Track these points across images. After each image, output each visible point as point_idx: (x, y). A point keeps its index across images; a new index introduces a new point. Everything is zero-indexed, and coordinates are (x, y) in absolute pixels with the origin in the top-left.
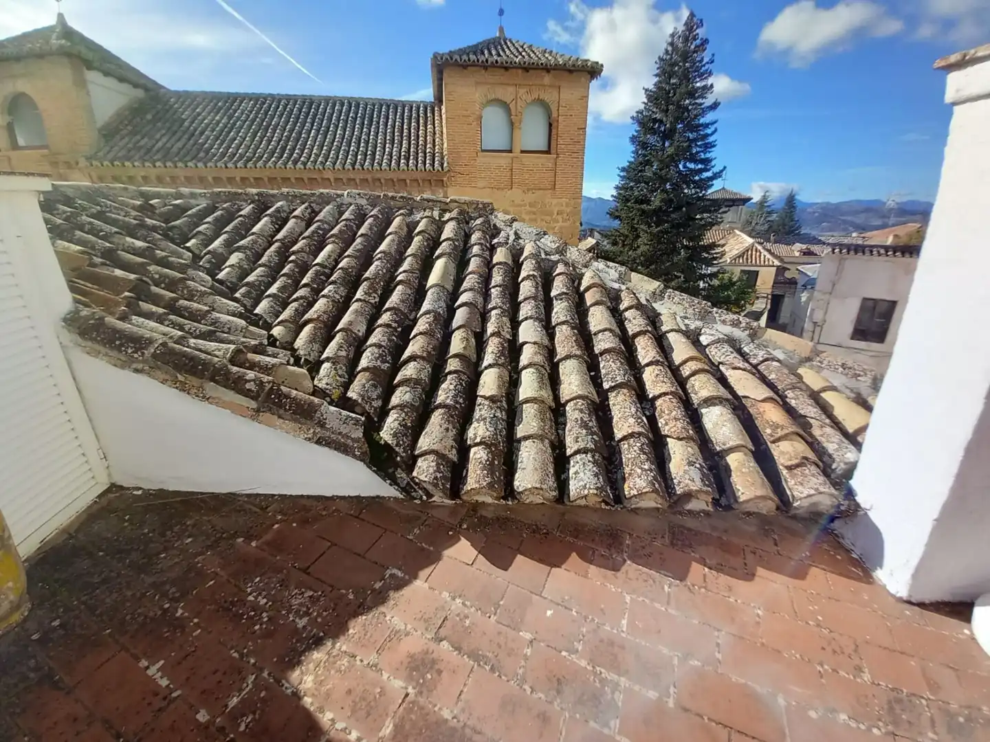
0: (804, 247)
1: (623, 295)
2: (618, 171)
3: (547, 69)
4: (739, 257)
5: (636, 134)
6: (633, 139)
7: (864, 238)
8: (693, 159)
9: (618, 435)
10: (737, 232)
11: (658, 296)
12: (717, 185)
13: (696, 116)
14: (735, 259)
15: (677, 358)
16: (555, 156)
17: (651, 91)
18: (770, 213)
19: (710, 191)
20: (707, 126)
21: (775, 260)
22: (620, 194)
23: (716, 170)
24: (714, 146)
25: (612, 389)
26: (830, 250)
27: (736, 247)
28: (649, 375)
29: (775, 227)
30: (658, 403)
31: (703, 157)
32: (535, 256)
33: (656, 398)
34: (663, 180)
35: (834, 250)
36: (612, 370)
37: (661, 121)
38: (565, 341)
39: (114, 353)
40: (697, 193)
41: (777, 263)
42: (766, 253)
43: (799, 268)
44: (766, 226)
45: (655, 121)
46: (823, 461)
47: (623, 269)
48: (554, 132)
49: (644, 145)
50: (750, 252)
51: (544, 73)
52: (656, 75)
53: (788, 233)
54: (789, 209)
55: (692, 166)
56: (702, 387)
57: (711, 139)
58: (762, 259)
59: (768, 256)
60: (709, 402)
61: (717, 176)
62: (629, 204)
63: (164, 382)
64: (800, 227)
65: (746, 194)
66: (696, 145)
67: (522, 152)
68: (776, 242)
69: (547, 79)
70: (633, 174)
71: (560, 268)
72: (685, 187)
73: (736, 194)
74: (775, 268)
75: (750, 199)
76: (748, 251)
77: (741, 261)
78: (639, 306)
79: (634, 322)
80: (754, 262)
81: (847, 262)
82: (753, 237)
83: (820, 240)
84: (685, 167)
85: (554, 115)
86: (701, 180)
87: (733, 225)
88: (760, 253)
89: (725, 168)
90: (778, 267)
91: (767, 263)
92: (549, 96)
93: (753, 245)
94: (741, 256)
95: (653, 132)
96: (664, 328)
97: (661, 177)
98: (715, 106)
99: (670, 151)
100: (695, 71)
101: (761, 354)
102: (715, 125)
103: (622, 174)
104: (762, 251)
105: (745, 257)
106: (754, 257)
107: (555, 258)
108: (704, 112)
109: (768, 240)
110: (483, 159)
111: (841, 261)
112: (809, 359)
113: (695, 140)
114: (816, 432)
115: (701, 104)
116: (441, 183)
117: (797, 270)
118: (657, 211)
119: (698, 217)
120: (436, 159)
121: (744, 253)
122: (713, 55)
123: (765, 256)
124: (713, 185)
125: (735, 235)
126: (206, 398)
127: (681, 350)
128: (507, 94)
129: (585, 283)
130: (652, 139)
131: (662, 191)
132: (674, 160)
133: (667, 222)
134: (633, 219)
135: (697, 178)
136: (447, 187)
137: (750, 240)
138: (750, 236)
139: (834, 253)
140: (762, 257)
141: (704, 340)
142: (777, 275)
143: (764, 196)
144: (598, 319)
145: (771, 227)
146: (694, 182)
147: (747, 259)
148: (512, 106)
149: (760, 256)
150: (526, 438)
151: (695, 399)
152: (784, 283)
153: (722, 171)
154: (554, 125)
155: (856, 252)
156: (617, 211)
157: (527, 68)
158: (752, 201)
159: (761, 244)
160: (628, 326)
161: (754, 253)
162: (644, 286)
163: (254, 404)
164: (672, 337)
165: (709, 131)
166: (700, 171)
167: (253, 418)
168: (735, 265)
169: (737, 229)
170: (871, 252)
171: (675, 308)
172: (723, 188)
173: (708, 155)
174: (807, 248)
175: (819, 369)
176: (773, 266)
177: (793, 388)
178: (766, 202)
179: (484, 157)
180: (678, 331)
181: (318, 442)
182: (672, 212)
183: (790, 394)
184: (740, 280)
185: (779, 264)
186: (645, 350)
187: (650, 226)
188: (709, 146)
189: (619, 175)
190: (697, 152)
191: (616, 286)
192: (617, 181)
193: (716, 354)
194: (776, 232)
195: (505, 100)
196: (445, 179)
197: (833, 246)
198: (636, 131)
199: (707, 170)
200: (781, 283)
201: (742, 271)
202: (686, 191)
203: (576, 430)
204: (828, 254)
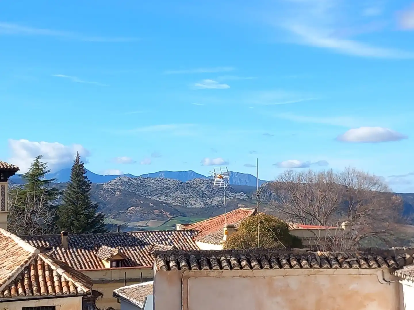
0: (115, 251)
4: (15, 282)
7: (191, 231)
14: (9, 288)
18: (50, 194)
21: (77, 284)
27: (7, 264)
29: (63, 219)
35: (167, 263)
41: (81, 288)
42: (60, 271)
43: (116, 291)
44: (49, 218)
50: (32, 272)
54: (79, 187)
58: (56, 284)
59: (65, 276)
64: (101, 217)
68: (71, 245)
74: (81, 298)
75: (13, 171)
76: (28, 268)
77: (20, 291)
80: (43, 290)
81: (191, 282)
82: (31, 240)
83: (135, 239)
88: (51, 271)
90: (84, 296)
91: (65, 289)
93: (35, 259)
94: (18, 279)
104: (53, 267)
105: (26, 281)
106: (41, 279)
109: (58, 243)
111: (183, 280)
117: (115, 294)
121: (22, 274)
123: (60, 277)
125: (1, 238)
137: (28, 248)
138: (25, 237)
139: (169, 268)
140: (56, 279)
142: (84, 308)
143: (36, 164)
145: (57, 218)
147: (30, 286)
149: (52, 278)
155: (200, 266)
158: (18, 172)
159: (44, 250)
161: (40, 272)
168: (10, 300)
170: (220, 263)
174: (119, 254)
176: (77, 295)
178: (41, 174)
185: (86, 290)
194: (69, 227)
197: (165, 256)
204: (160, 271)
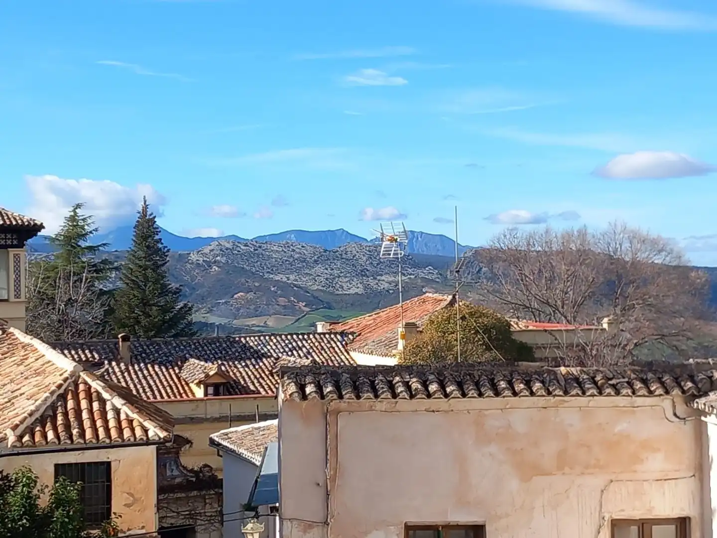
0: (212, 368)
4: (42, 421)
10: (18, 334)
14: (31, 431)
18: (98, 269)
21: (148, 424)
26: (292, 388)
27: (27, 389)
29: (122, 313)
35: (302, 388)
41: (155, 431)
42: (118, 402)
43: (215, 436)
44: (98, 311)
50: (70, 404)
53: (161, 329)
54: (148, 257)
58: (112, 423)
59: (126, 410)
64: (187, 310)
68: (136, 358)
74: (154, 447)
75: (33, 229)
76: (63, 397)
77: (51, 435)
80: (89, 434)
81: (343, 421)
82: (67, 350)
83: (246, 348)
88: (103, 402)
90: (160, 444)
91: (127, 433)
93: (74, 381)
94: (47, 416)
104: (106, 395)
105: (60, 419)
106: (85, 416)
109: (114, 355)
111: (328, 418)
117: (212, 442)
121: (53, 407)
123: (117, 412)
125: (14, 345)
137: (63, 362)
138: (58, 345)
139: (304, 397)
140: (110, 415)
142: (161, 465)
143: (73, 219)
145: (110, 311)
147: (68, 427)
149: (103, 413)
152: (186, 486)
155: (358, 393)
158: (43, 233)
159: (90, 366)
161: (84, 404)
168: (34, 451)
169: (14, 321)
170: (392, 387)
174: (219, 373)
176: (148, 443)
178: (83, 236)
184: (59, 501)
185: (163, 434)
194: (131, 327)
197: (298, 375)
200: (180, 488)
201: (60, 469)
204: (289, 401)
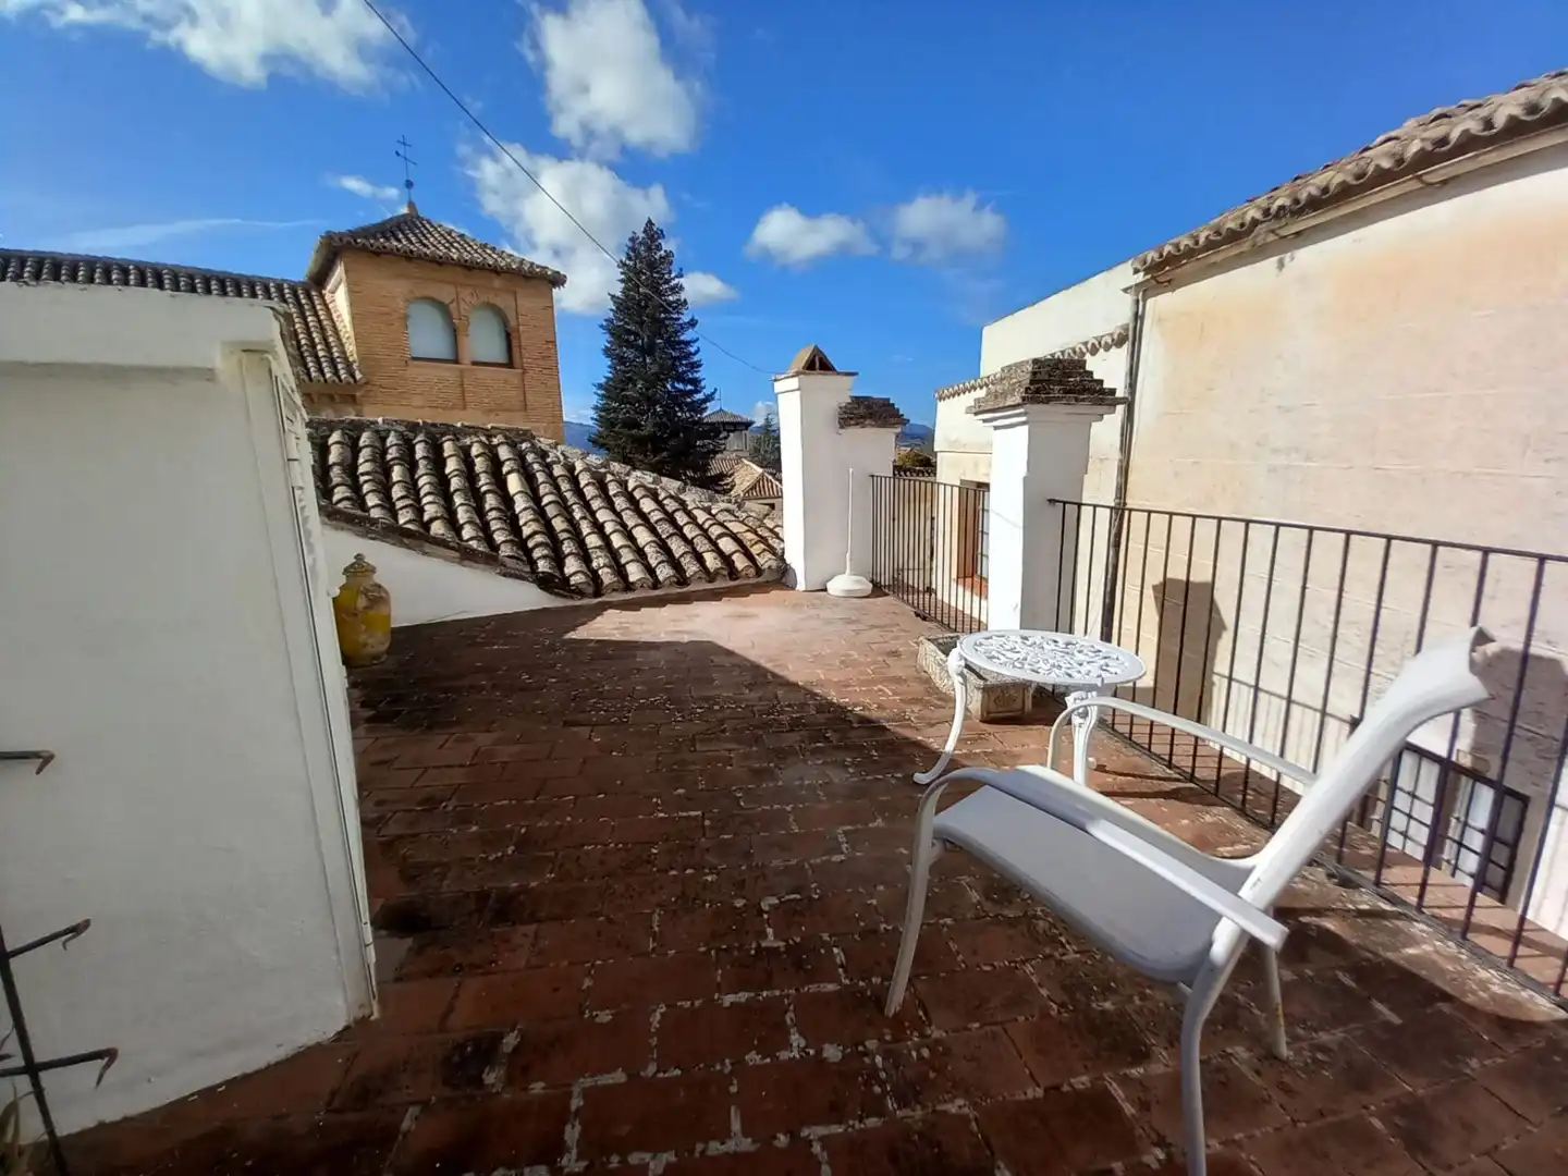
1: (659, 491)
2: (595, 389)
3: (496, 271)
4: (752, 489)
5: (609, 345)
6: (607, 352)
8: (681, 378)
9: (677, 556)
10: (746, 462)
11: (683, 490)
12: (711, 407)
13: (676, 332)
14: (748, 492)
15: (700, 521)
16: (520, 371)
17: (618, 298)
19: (705, 414)
20: (688, 343)
22: (601, 416)
23: (707, 391)
24: (700, 366)
25: (668, 537)
27: (747, 478)
28: (686, 530)
30: (695, 541)
31: (690, 376)
32: (587, 469)
33: (693, 539)
34: (652, 402)
36: (664, 529)
37: (636, 335)
38: (630, 519)
39: (357, 528)
40: (692, 416)
45: (629, 332)
46: (772, 550)
47: (655, 475)
48: (515, 343)
49: (621, 360)
50: (761, 483)
51: (494, 275)
52: (622, 281)
55: (681, 386)
56: (715, 531)
57: (696, 358)
60: (720, 536)
61: (709, 398)
62: (616, 429)
63: (394, 544)
65: (747, 417)
66: (681, 364)
67: (475, 363)
69: (497, 282)
70: (612, 391)
71: (609, 477)
72: (677, 409)
73: (735, 416)
76: (759, 482)
77: (754, 494)
78: (671, 497)
79: (671, 505)
80: (767, 494)
82: (762, 467)
84: (673, 387)
85: (513, 323)
86: (693, 402)
87: (740, 454)
88: (772, 483)
89: (716, 390)
92: (503, 301)
93: (763, 475)
94: (753, 488)
95: (629, 345)
96: (689, 508)
97: (648, 399)
98: (693, 323)
99: (655, 369)
100: (665, 283)
101: (744, 515)
102: (696, 344)
103: (600, 392)
104: (773, 481)
106: (766, 488)
107: (603, 470)
108: (683, 328)
110: (414, 371)
112: (767, 515)
113: (679, 358)
114: (770, 542)
115: (678, 319)
116: (353, 400)
118: (652, 438)
119: (698, 443)
120: (340, 366)
121: (756, 484)
122: (681, 269)
124: (706, 408)
125: (744, 464)
126: (425, 554)
127: (701, 517)
128: (445, 293)
129: (630, 487)
130: (629, 354)
131: (653, 414)
132: (658, 378)
133: (665, 449)
134: (624, 448)
135: (689, 400)
136: (361, 405)
137: (760, 470)
140: (775, 488)
141: (713, 512)
143: (767, 420)
144: (647, 505)
146: (687, 404)
147: (760, 491)
148: (453, 307)
149: (772, 487)
150: (627, 563)
151: (713, 537)
153: (713, 393)
154: (514, 335)
156: (601, 437)
157: (469, 267)
158: (754, 425)
160: (668, 508)
161: (766, 484)
162: (673, 485)
163: (457, 555)
164: (695, 512)
165: (692, 350)
166: (690, 393)
167: (459, 563)
169: (745, 458)
171: (694, 496)
172: (721, 410)
173: (697, 375)
175: (773, 519)
177: (760, 527)
179: (417, 366)
180: (698, 508)
181: (504, 575)
182: (669, 438)
183: (758, 530)
186: (681, 518)
187: (646, 456)
188: (695, 366)
189: (596, 393)
190: (685, 372)
191: (653, 486)
192: (595, 400)
193: (720, 517)
195: (442, 300)
196: (358, 394)
198: (609, 342)
199: (697, 392)
202: (679, 414)
203: (655, 555)
